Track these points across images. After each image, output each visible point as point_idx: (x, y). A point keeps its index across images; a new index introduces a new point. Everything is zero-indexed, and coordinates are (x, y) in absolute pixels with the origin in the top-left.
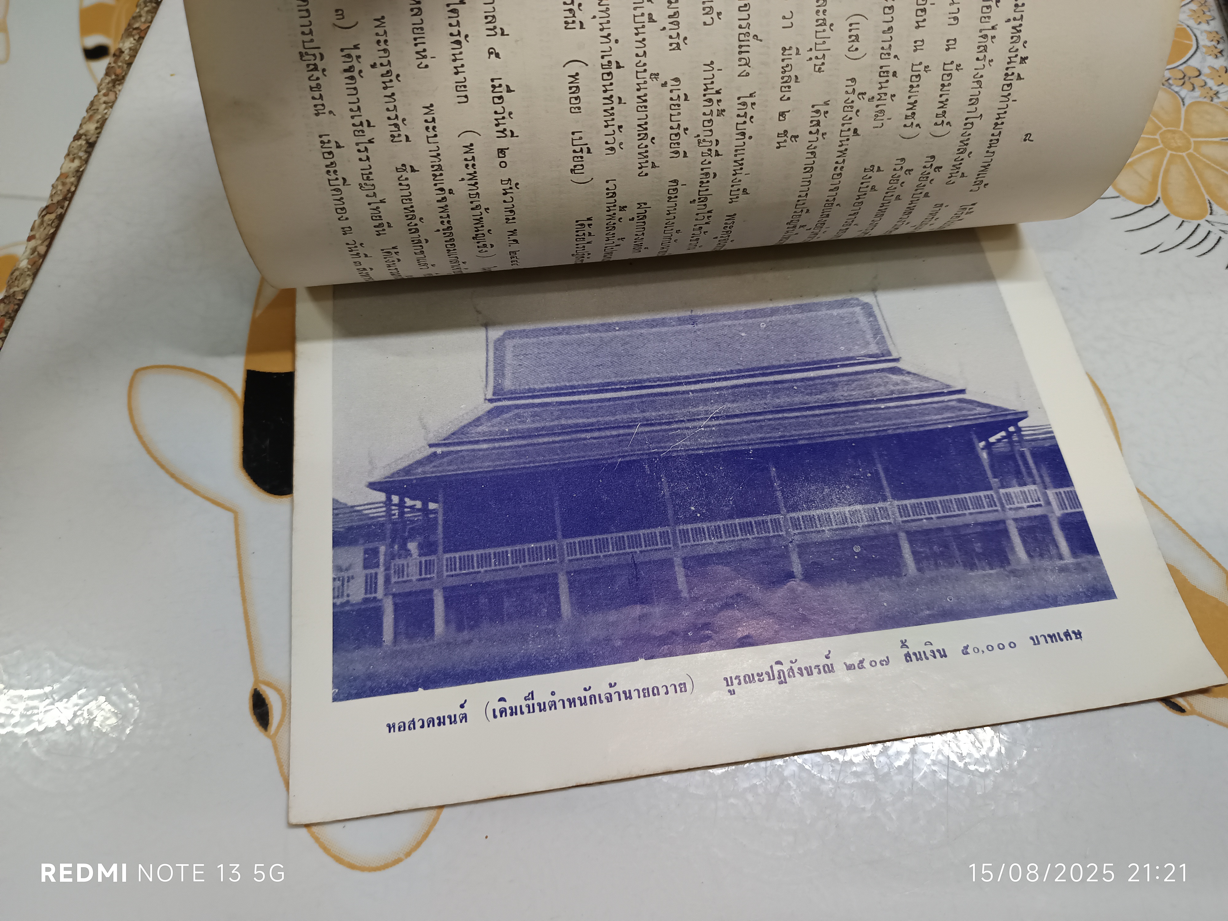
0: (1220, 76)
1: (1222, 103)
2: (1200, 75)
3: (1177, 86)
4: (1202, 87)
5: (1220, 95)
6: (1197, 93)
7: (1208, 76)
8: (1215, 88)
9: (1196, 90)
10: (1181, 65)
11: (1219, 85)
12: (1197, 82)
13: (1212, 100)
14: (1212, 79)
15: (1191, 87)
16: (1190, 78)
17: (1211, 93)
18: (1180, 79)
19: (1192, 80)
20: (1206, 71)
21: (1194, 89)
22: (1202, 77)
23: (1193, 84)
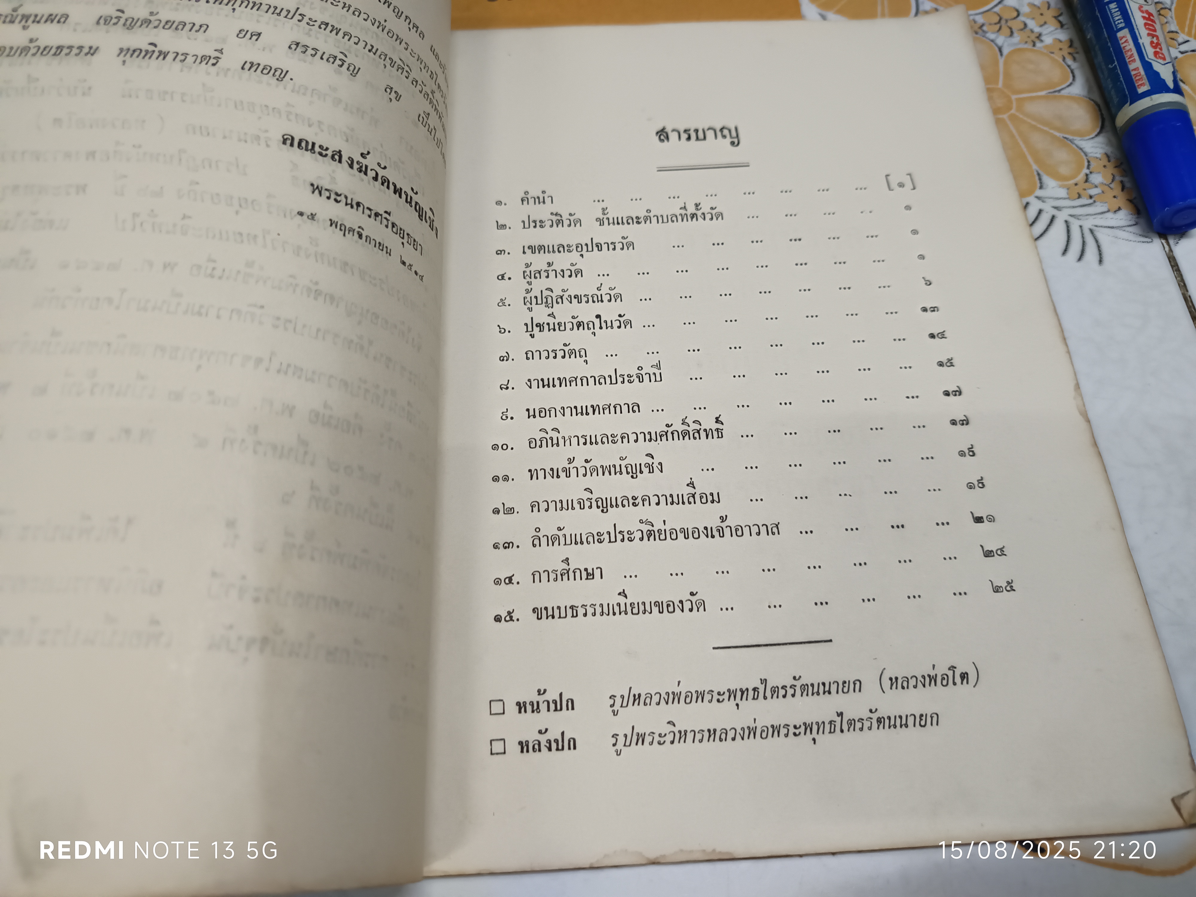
0: (1042, 14)
1: (1046, 47)
2: (1018, 15)
3: (993, 33)
4: (1022, 30)
5: (1043, 38)
6: (1016, 38)
7: (1027, 15)
8: (1037, 30)
9: (1015, 34)
10: (996, 6)
11: (1041, 26)
12: (1016, 25)
13: (1034, 45)
14: (1033, 19)
15: (1008, 32)
16: (1007, 21)
17: (1033, 37)
18: (996, 24)
19: (1010, 23)
20: (1025, 9)
21: (1012, 34)
22: (1021, 18)
23: (1011, 28)
